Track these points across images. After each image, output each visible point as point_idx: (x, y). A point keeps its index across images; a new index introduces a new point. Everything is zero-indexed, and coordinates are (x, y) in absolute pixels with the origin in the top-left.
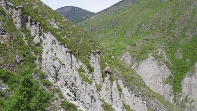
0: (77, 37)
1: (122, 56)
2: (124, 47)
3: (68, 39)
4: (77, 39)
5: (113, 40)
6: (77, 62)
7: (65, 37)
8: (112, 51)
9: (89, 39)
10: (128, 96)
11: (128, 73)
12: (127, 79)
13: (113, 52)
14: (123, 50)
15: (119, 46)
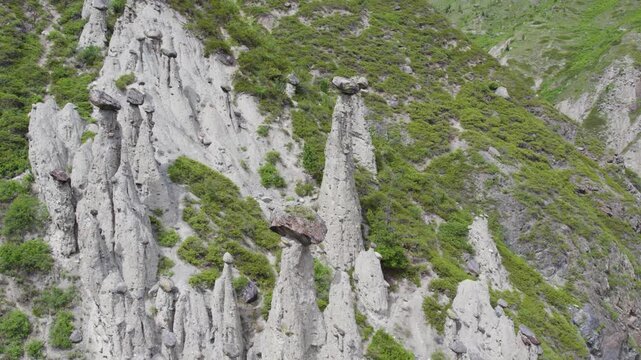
0: (346, 9)
1: (601, 73)
2: (616, 37)
3: (302, 20)
4: (345, 16)
5: (574, 11)
6: (260, 133)
7: (292, 13)
8: (565, 52)
9: (418, 16)
10: (482, 326)
11: (561, 169)
12: (537, 203)
13: (567, 57)
14: (609, 49)
15: (596, 32)
